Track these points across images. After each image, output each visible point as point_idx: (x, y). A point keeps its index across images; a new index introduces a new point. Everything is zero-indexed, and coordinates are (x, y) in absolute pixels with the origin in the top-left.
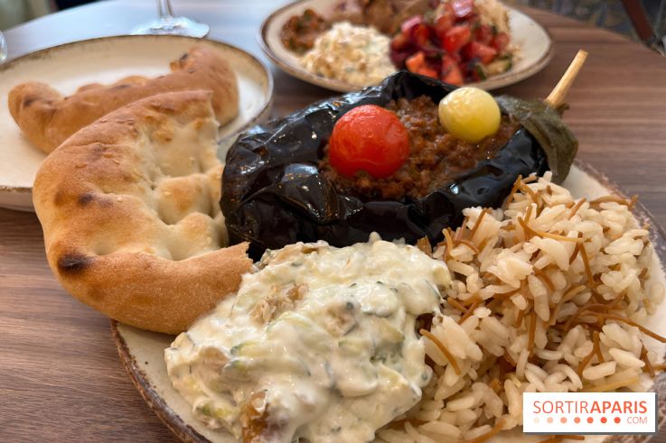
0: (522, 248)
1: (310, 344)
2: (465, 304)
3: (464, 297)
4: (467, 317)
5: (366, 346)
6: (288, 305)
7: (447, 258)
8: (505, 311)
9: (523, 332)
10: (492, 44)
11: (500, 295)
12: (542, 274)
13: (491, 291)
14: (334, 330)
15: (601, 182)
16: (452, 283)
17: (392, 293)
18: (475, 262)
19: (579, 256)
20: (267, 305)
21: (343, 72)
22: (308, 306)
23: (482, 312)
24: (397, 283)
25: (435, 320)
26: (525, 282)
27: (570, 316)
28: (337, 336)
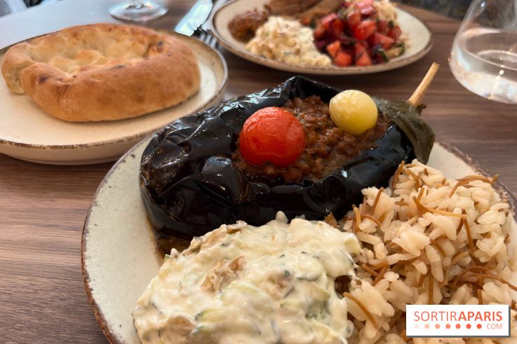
0: (417, 222)
1: (258, 307)
2: (375, 268)
3: (373, 262)
4: (379, 280)
5: (301, 306)
6: (231, 276)
7: (356, 230)
8: (408, 275)
9: (424, 291)
10: (390, 35)
11: (404, 261)
12: (436, 243)
13: (396, 258)
14: (275, 294)
15: (466, 161)
16: (362, 251)
17: (315, 261)
18: (379, 233)
19: (463, 229)
20: (216, 277)
21: (282, 55)
22: (250, 276)
23: (392, 276)
24: (318, 252)
25: (353, 283)
26: (424, 251)
27: (456, 276)
28: (278, 299)
